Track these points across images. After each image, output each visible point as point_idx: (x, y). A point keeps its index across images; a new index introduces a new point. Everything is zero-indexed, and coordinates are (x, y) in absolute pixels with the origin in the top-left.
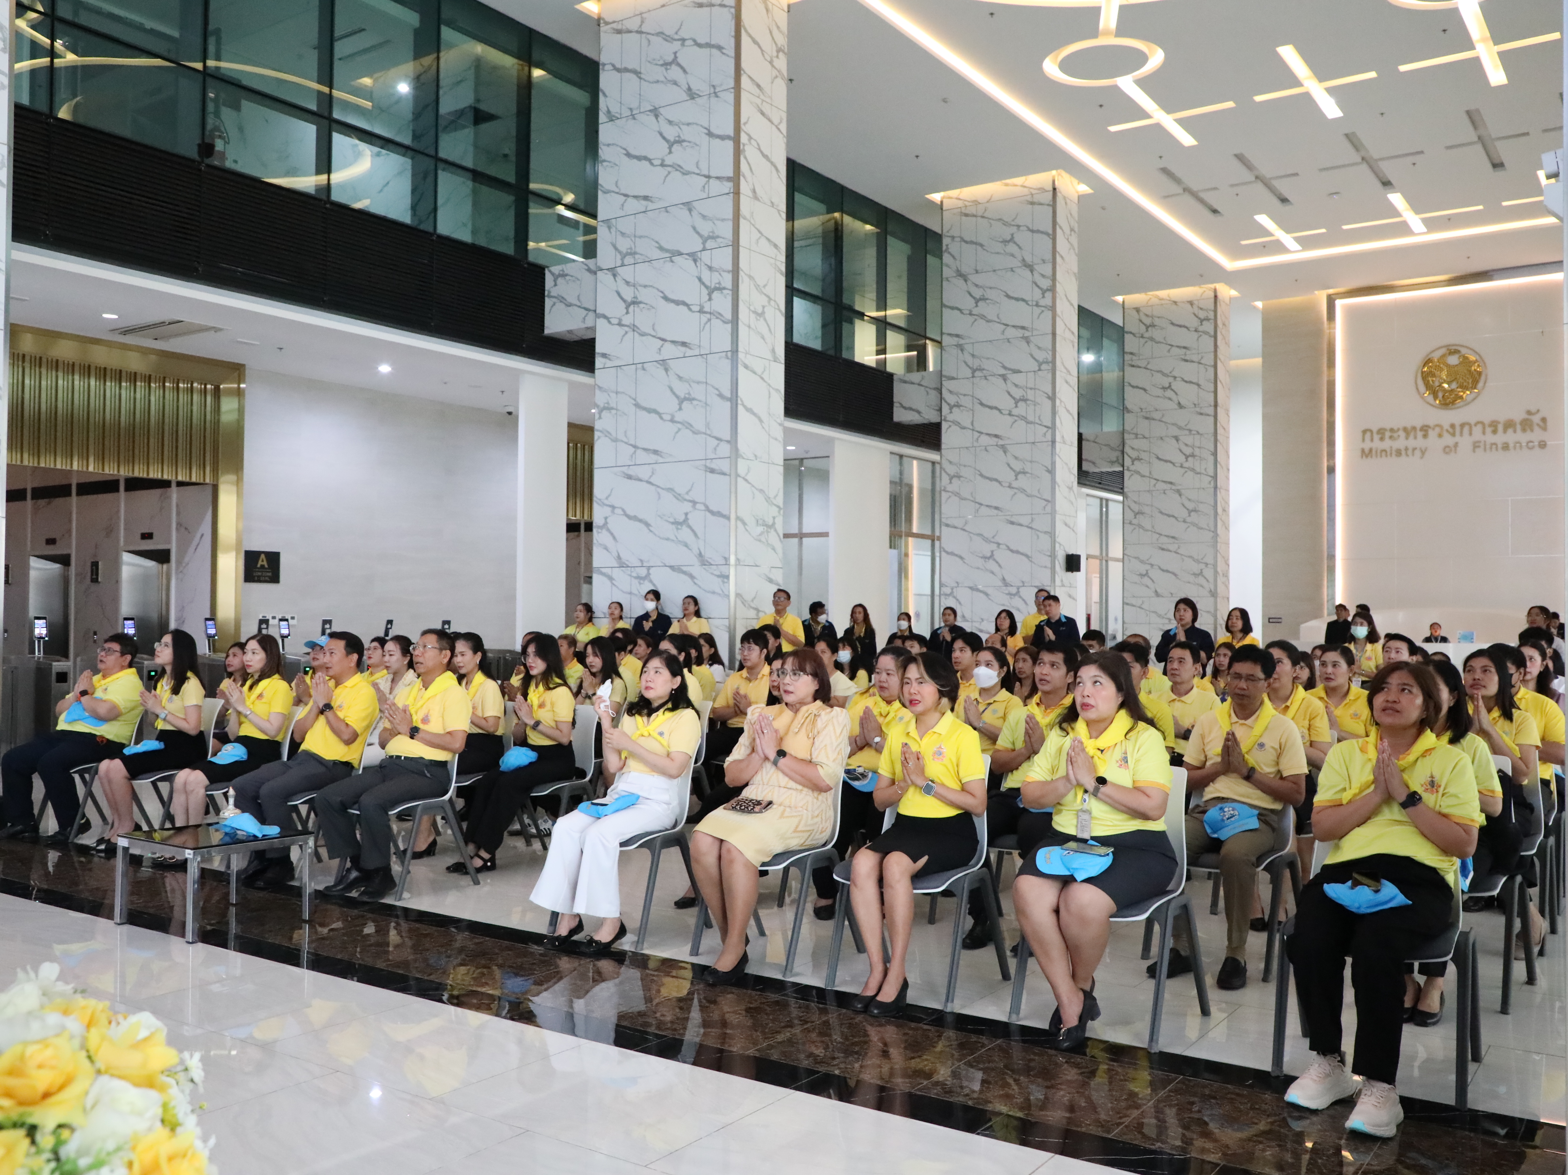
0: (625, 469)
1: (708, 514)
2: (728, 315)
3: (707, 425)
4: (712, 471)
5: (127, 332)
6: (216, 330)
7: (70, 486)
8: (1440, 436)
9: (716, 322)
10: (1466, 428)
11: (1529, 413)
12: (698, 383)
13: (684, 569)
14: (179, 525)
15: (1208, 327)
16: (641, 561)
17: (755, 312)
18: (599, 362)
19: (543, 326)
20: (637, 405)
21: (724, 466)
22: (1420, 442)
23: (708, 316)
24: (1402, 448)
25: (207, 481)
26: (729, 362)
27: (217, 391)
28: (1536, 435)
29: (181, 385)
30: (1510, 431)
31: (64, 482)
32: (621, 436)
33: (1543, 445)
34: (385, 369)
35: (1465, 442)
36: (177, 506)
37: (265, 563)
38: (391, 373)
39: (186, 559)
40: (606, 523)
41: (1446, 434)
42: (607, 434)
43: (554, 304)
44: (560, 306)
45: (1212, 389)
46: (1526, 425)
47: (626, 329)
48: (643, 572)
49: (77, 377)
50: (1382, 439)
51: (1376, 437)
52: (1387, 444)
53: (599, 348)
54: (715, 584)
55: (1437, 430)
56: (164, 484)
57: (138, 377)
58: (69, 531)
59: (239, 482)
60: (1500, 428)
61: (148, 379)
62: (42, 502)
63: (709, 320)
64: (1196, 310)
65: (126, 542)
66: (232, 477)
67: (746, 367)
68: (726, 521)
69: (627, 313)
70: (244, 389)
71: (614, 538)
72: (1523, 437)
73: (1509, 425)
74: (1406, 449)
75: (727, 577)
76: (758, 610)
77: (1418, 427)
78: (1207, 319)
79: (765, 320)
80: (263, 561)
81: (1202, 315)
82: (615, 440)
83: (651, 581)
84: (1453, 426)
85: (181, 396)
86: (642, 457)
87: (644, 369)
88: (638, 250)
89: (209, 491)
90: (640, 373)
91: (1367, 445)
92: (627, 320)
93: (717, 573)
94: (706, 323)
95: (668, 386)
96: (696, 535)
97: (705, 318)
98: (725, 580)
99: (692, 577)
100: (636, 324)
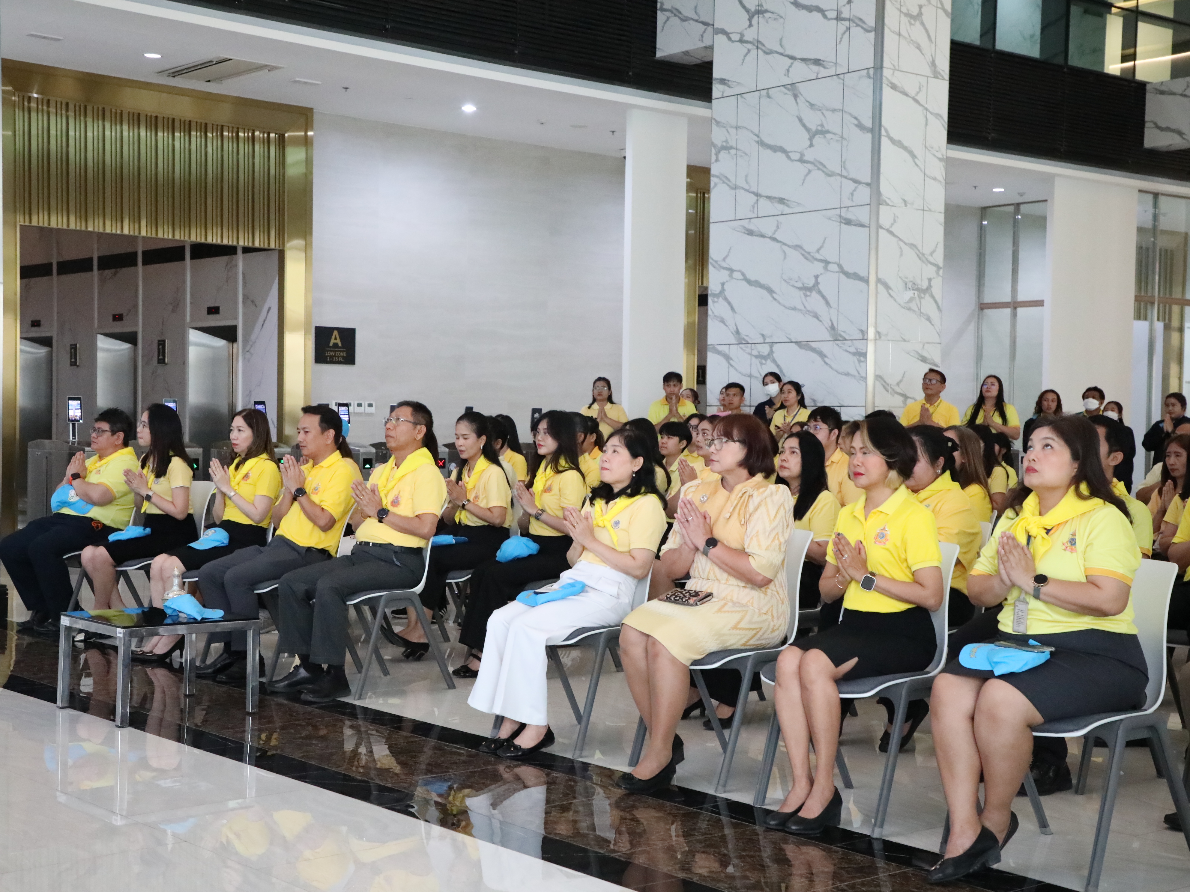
0: (745, 223)
1: (842, 277)
2: (871, 22)
3: (843, 164)
4: (848, 222)
5: (176, 73)
6: (271, 68)
7: (135, 254)
9: (856, 31)
12: (834, 111)
13: (813, 345)
14: (246, 297)
16: (763, 336)
17: (908, 15)
18: (717, 90)
19: (655, 48)
20: (761, 143)
21: (862, 214)
23: (847, 23)
25: (272, 246)
26: (872, 81)
27: (282, 141)
29: (241, 134)
31: (130, 250)
32: (741, 183)
34: (469, 108)
36: (244, 274)
37: (338, 341)
38: (475, 113)
39: (253, 337)
40: (723, 290)
42: (725, 179)
43: (668, 19)
44: (675, 20)
47: (749, 46)
48: (765, 349)
49: (125, 127)
53: (717, 73)
54: (849, 363)
56: (230, 251)
57: (193, 125)
58: (136, 306)
59: (307, 248)
61: (204, 128)
62: (108, 273)
63: (848, 29)
65: (193, 319)
66: (298, 242)
67: (894, 87)
68: (863, 285)
69: (750, 25)
70: (312, 137)
71: (732, 308)
75: (865, 355)
76: (906, 397)
79: (923, 24)
80: (335, 339)
82: (735, 188)
83: (774, 361)
85: (241, 145)
86: (765, 207)
87: (769, 96)
89: (275, 256)
90: (765, 101)
92: (750, 35)
93: (852, 350)
94: (844, 33)
95: (797, 117)
96: (827, 303)
97: (843, 26)
98: (862, 359)
99: (822, 355)
100: (760, 39)
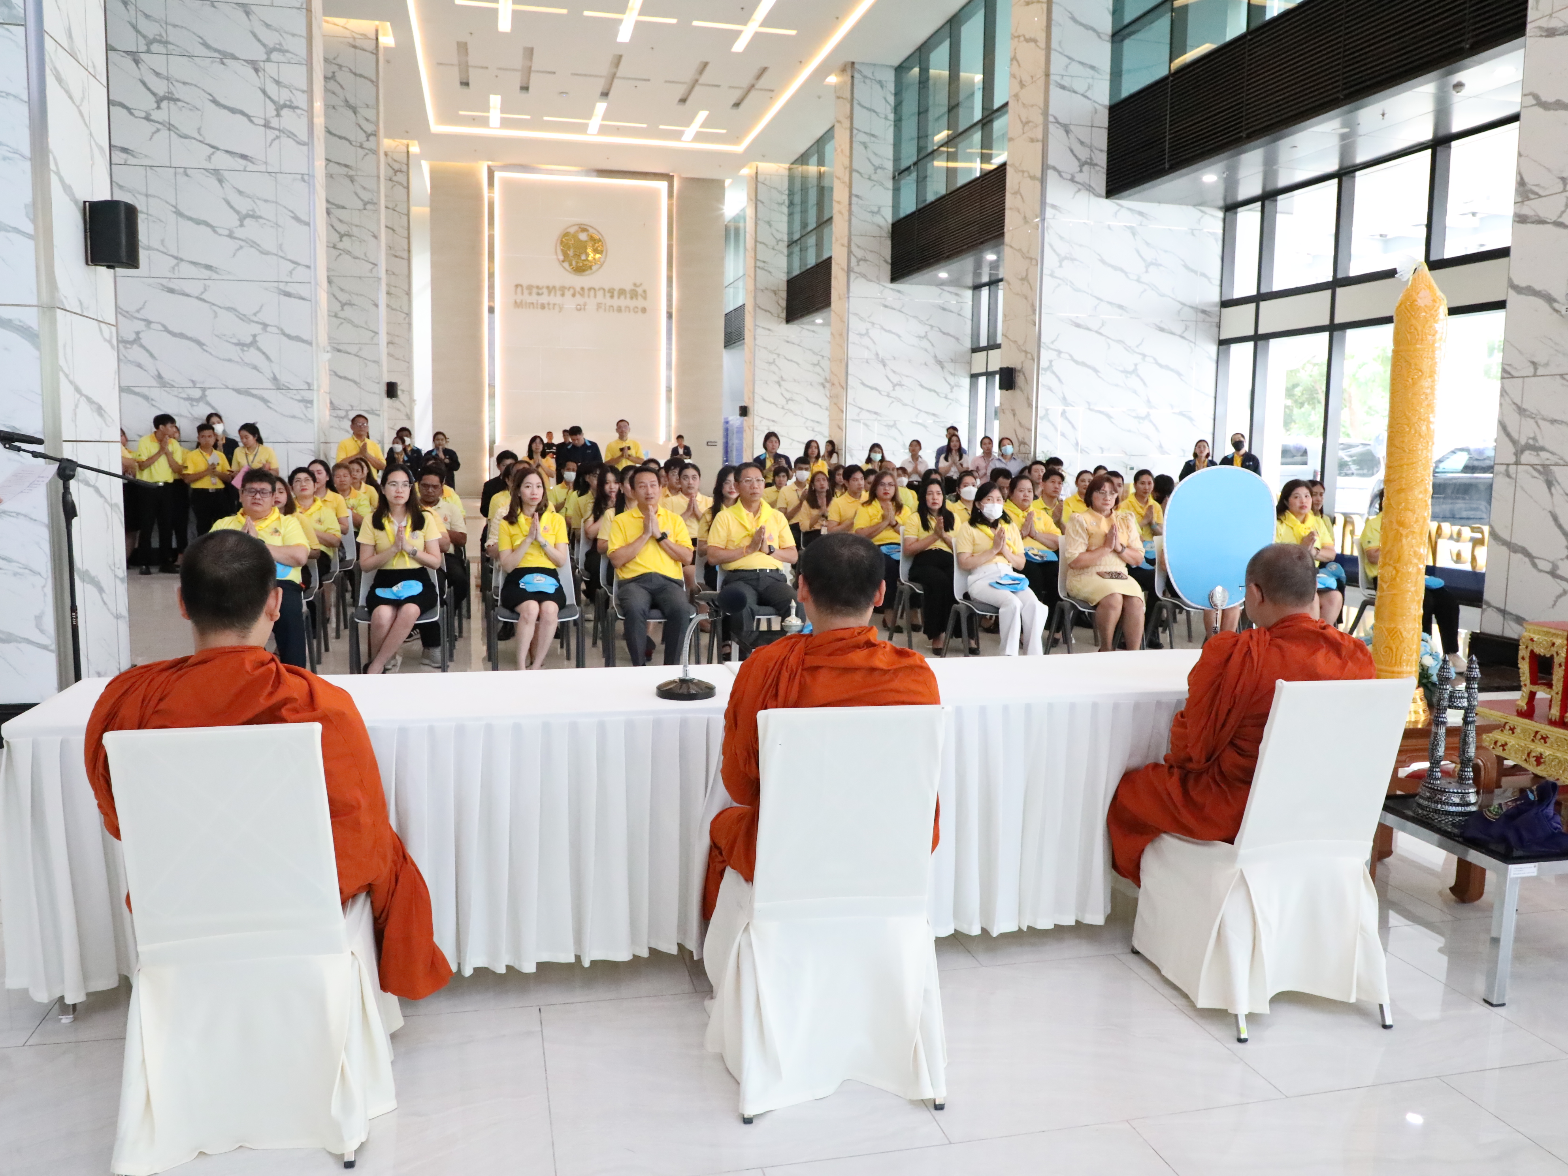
0: (163, 282)
1: (284, 338)
2: (303, 137)
3: (280, 247)
4: (288, 294)
8: (574, 295)
9: (286, 141)
10: (592, 292)
11: (635, 285)
12: (266, 201)
13: (254, 392)
15: (400, 177)
16: (193, 381)
20: (179, 213)
21: (305, 290)
22: (556, 299)
23: (277, 133)
24: (545, 302)
26: (306, 185)
28: (640, 303)
30: (622, 297)
33: (644, 310)
35: (591, 304)
40: (138, 339)
41: (578, 296)
45: (406, 235)
46: (634, 295)
47: (158, 126)
48: (197, 394)
50: (530, 294)
51: (526, 292)
52: (534, 298)
54: (298, 409)
55: (572, 291)
60: (616, 294)
64: (390, 161)
68: (307, 347)
69: (159, 108)
71: (151, 356)
72: (632, 303)
73: (622, 292)
74: (549, 304)
75: (311, 402)
77: (557, 288)
78: (401, 171)
81: (396, 166)
83: (208, 404)
84: (582, 289)
86: (186, 270)
87: (186, 175)
88: (170, 39)
90: (182, 178)
91: (519, 298)
92: (158, 116)
93: (298, 397)
94: (274, 139)
95: (224, 199)
96: (268, 358)
97: (271, 134)
98: (309, 405)
99: (265, 401)
100: (172, 122)
